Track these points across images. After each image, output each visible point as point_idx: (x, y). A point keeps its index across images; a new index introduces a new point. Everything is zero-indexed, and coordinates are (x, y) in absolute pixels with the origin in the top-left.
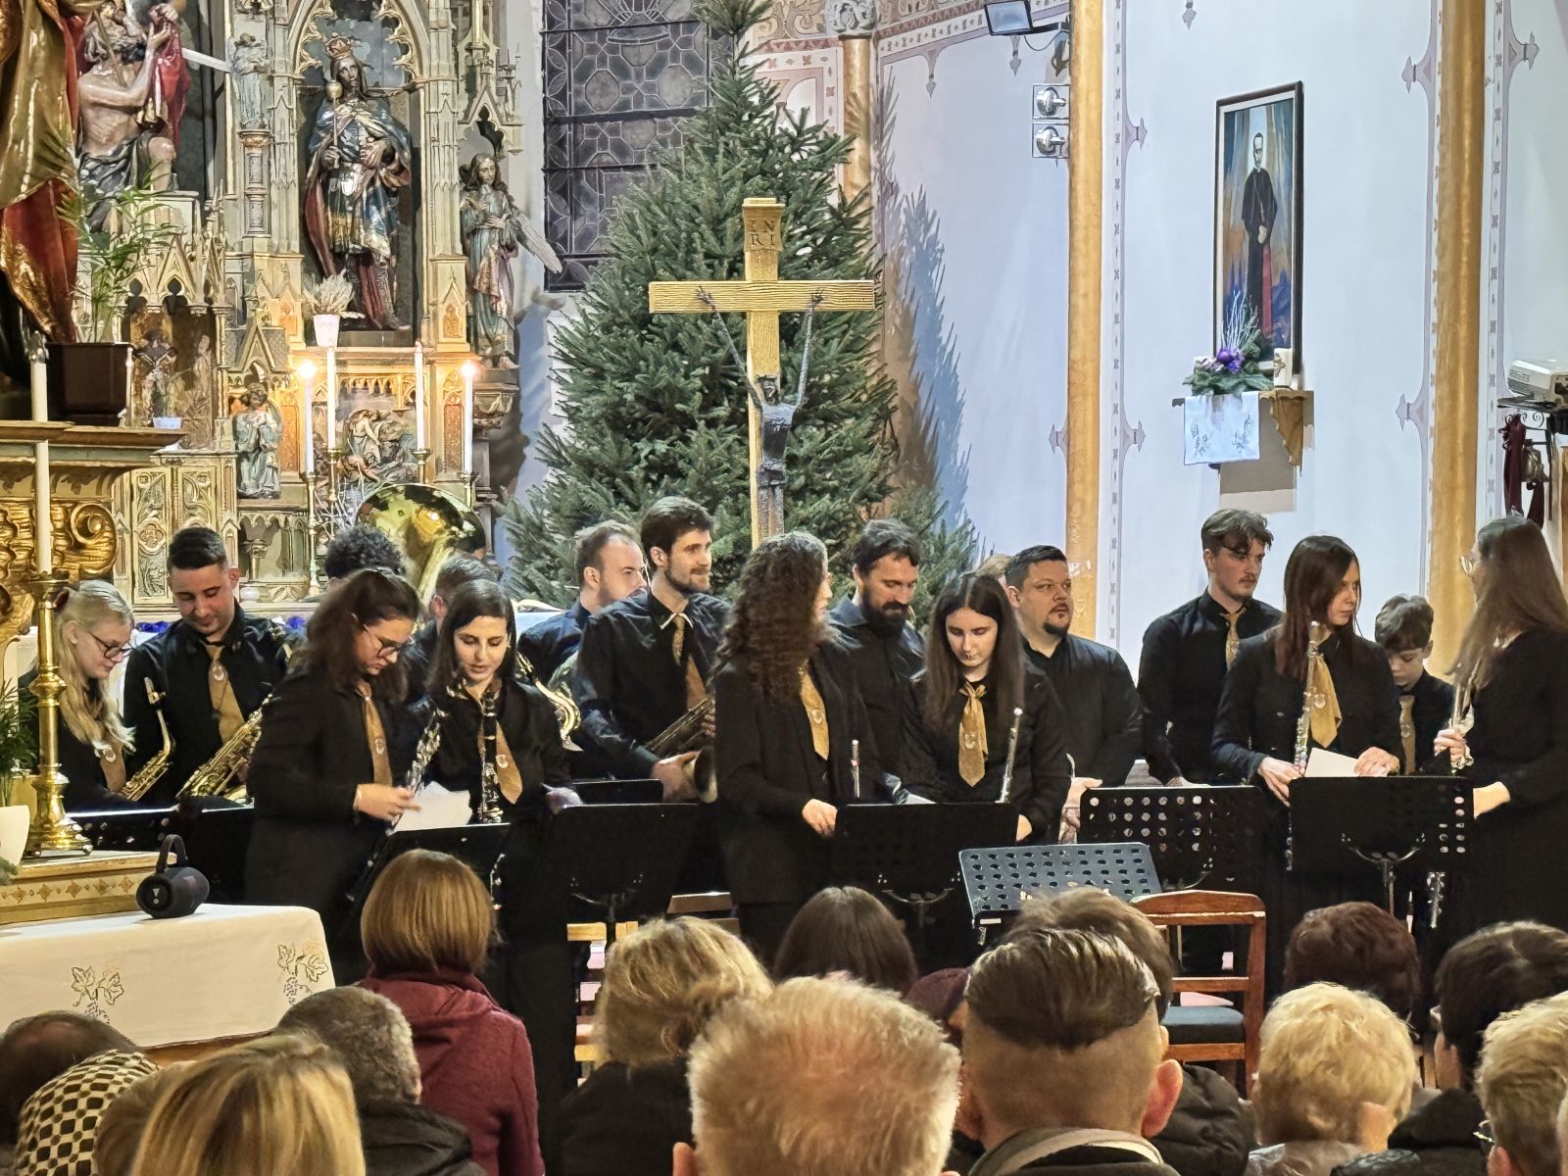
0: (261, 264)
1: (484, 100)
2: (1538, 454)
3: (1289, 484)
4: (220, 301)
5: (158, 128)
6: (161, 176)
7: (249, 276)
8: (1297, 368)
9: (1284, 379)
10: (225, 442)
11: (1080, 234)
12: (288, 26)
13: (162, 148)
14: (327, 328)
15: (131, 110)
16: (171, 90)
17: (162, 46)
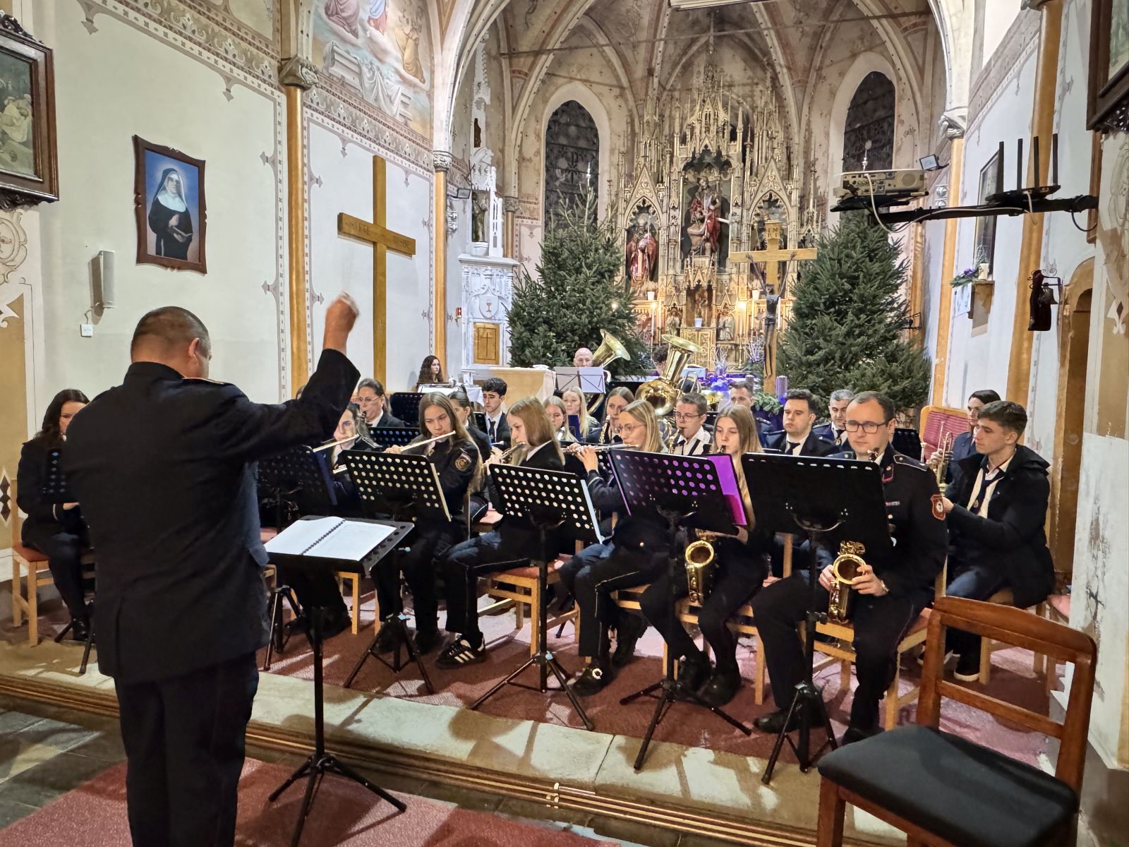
0: (733, 276)
1: (810, 227)
2: (1052, 291)
3: (986, 322)
4: (714, 285)
5: (707, 240)
6: (708, 252)
7: (731, 279)
8: (991, 272)
9: (982, 276)
10: (713, 324)
11: (948, 237)
12: (748, 210)
13: (708, 245)
14: (756, 294)
15: (701, 235)
16: (711, 229)
17: (710, 218)
